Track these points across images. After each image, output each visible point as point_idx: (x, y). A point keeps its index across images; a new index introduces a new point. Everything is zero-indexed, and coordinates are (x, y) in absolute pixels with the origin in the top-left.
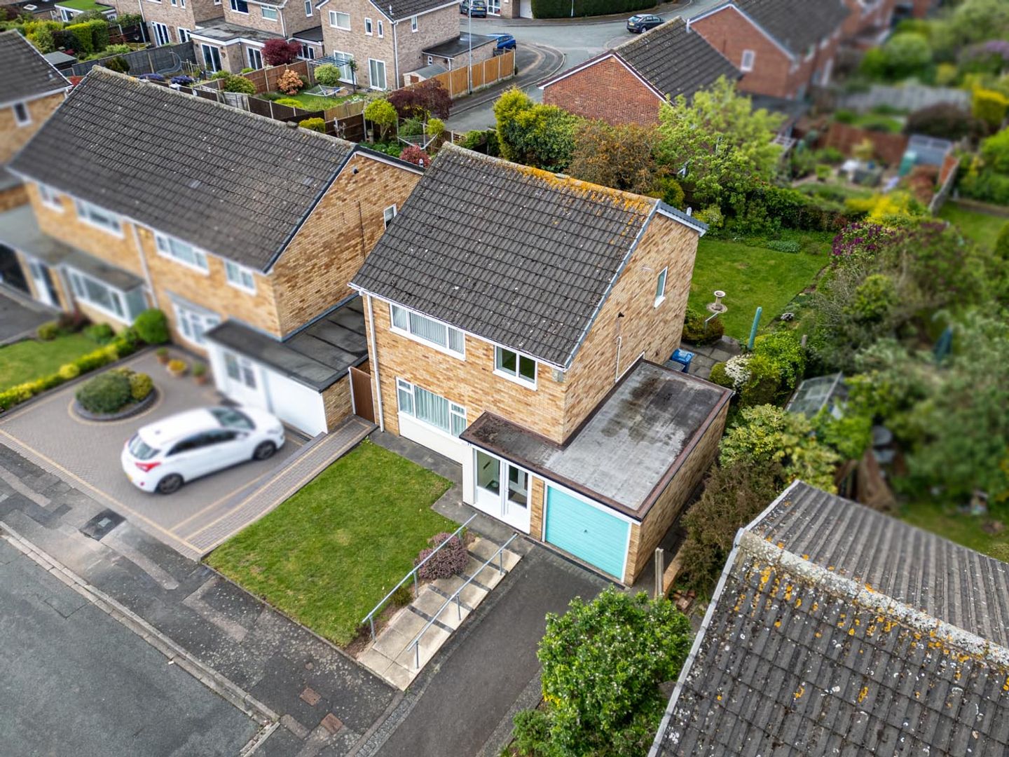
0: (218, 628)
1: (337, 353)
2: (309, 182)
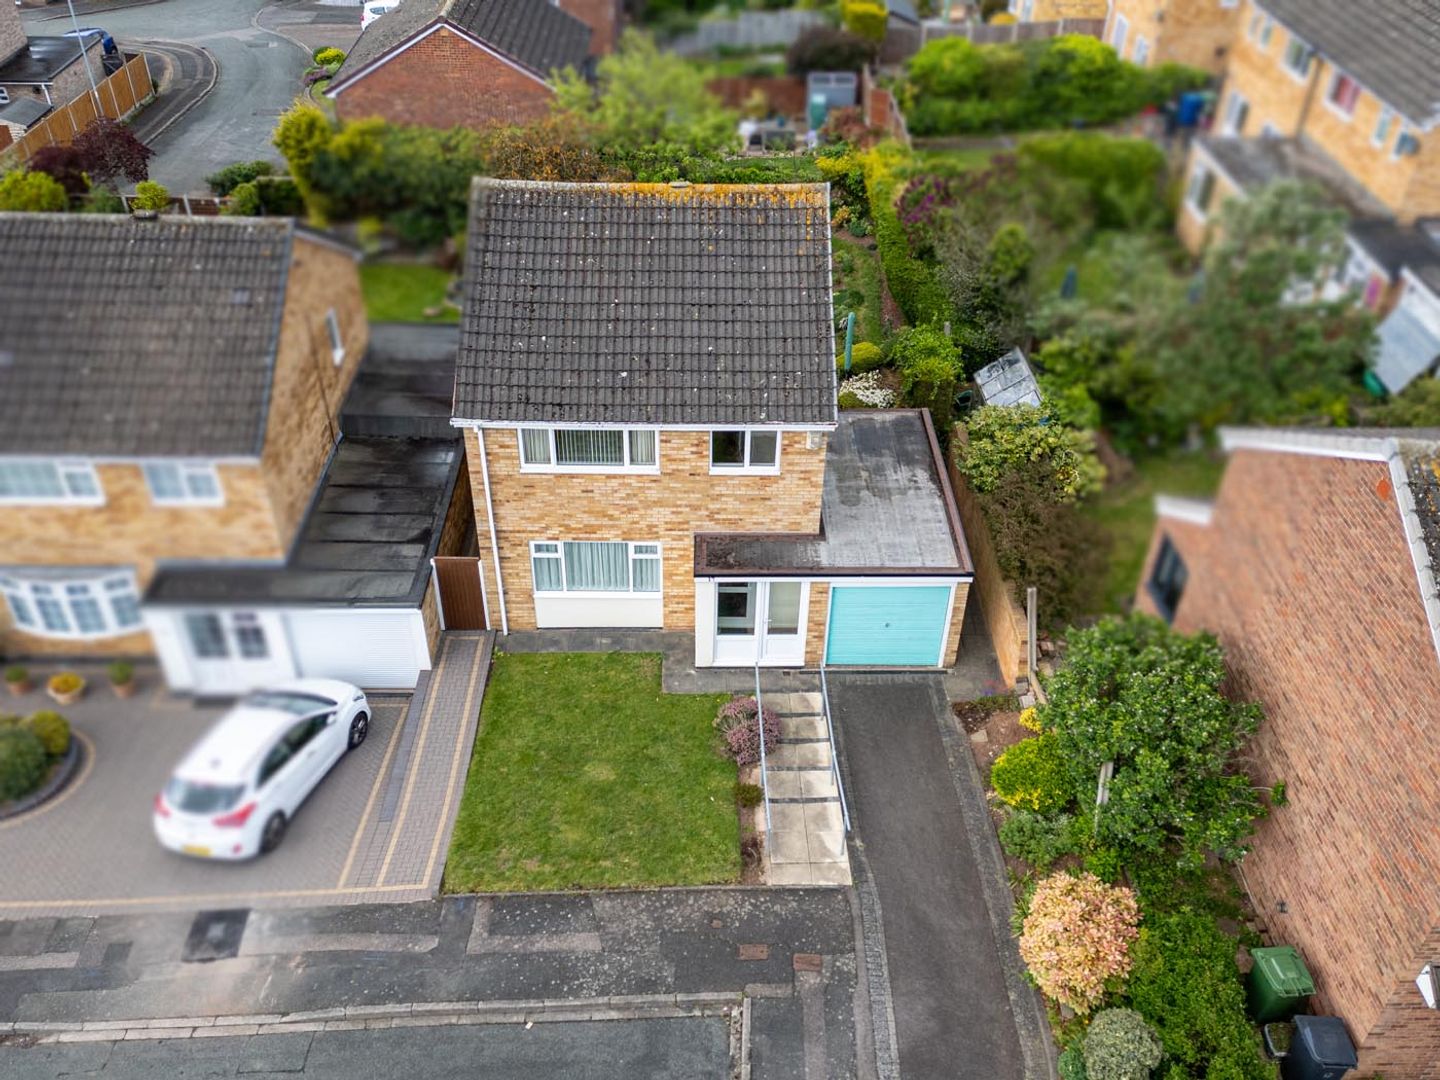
0: (551, 952)
1: (385, 550)
2: (243, 297)
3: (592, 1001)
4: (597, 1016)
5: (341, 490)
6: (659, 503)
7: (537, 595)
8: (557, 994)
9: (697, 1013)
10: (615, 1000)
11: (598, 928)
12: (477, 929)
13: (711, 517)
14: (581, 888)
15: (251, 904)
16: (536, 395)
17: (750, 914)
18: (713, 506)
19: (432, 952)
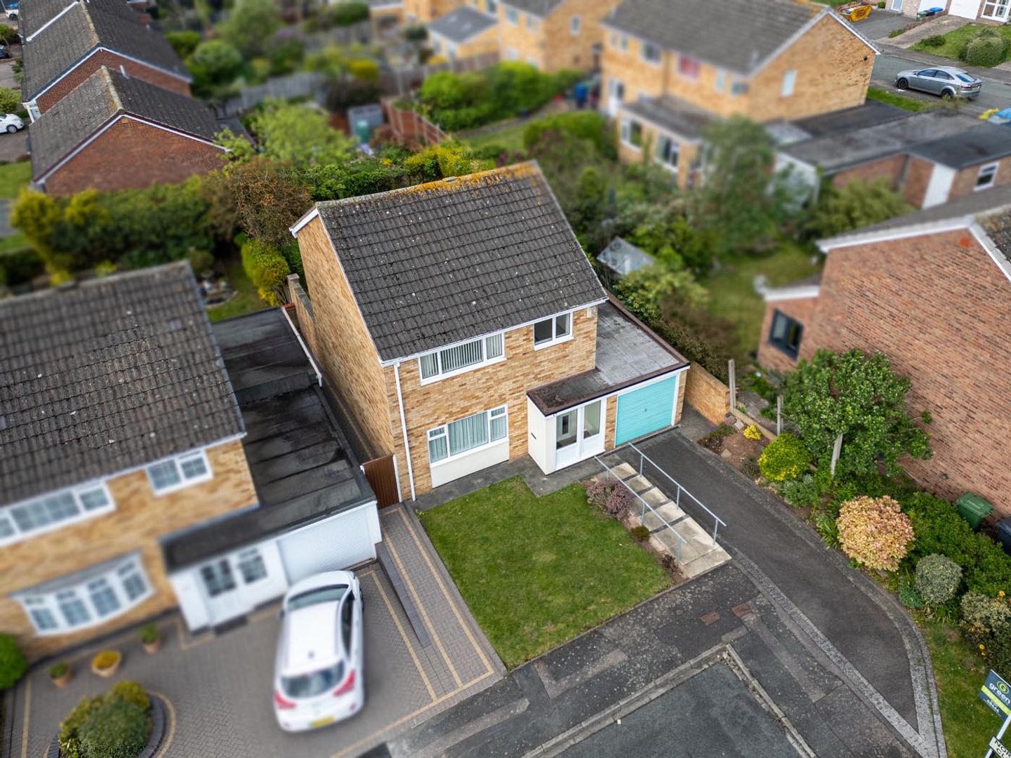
1: (321, 472)
2: (179, 324)
3: (646, 689)
4: (653, 696)
5: (256, 445)
6: (506, 379)
7: (432, 466)
8: (623, 695)
9: (706, 666)
10: (658, 681)
11: (617, 646)
12: (546, 682)
13: (536, 378)
14: (589, 628)
15: (383, 740)
16: (427, 331)
17: (692, 598)
18: (536, 371)
19: (529, 708)
